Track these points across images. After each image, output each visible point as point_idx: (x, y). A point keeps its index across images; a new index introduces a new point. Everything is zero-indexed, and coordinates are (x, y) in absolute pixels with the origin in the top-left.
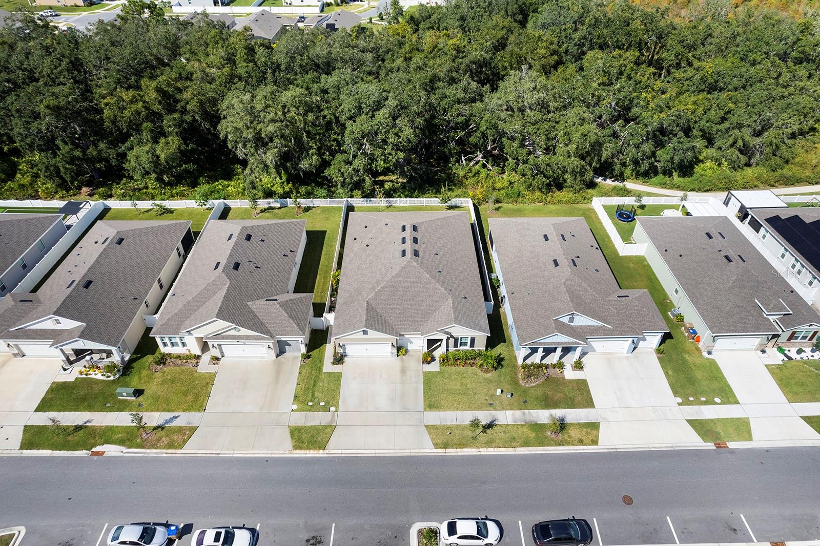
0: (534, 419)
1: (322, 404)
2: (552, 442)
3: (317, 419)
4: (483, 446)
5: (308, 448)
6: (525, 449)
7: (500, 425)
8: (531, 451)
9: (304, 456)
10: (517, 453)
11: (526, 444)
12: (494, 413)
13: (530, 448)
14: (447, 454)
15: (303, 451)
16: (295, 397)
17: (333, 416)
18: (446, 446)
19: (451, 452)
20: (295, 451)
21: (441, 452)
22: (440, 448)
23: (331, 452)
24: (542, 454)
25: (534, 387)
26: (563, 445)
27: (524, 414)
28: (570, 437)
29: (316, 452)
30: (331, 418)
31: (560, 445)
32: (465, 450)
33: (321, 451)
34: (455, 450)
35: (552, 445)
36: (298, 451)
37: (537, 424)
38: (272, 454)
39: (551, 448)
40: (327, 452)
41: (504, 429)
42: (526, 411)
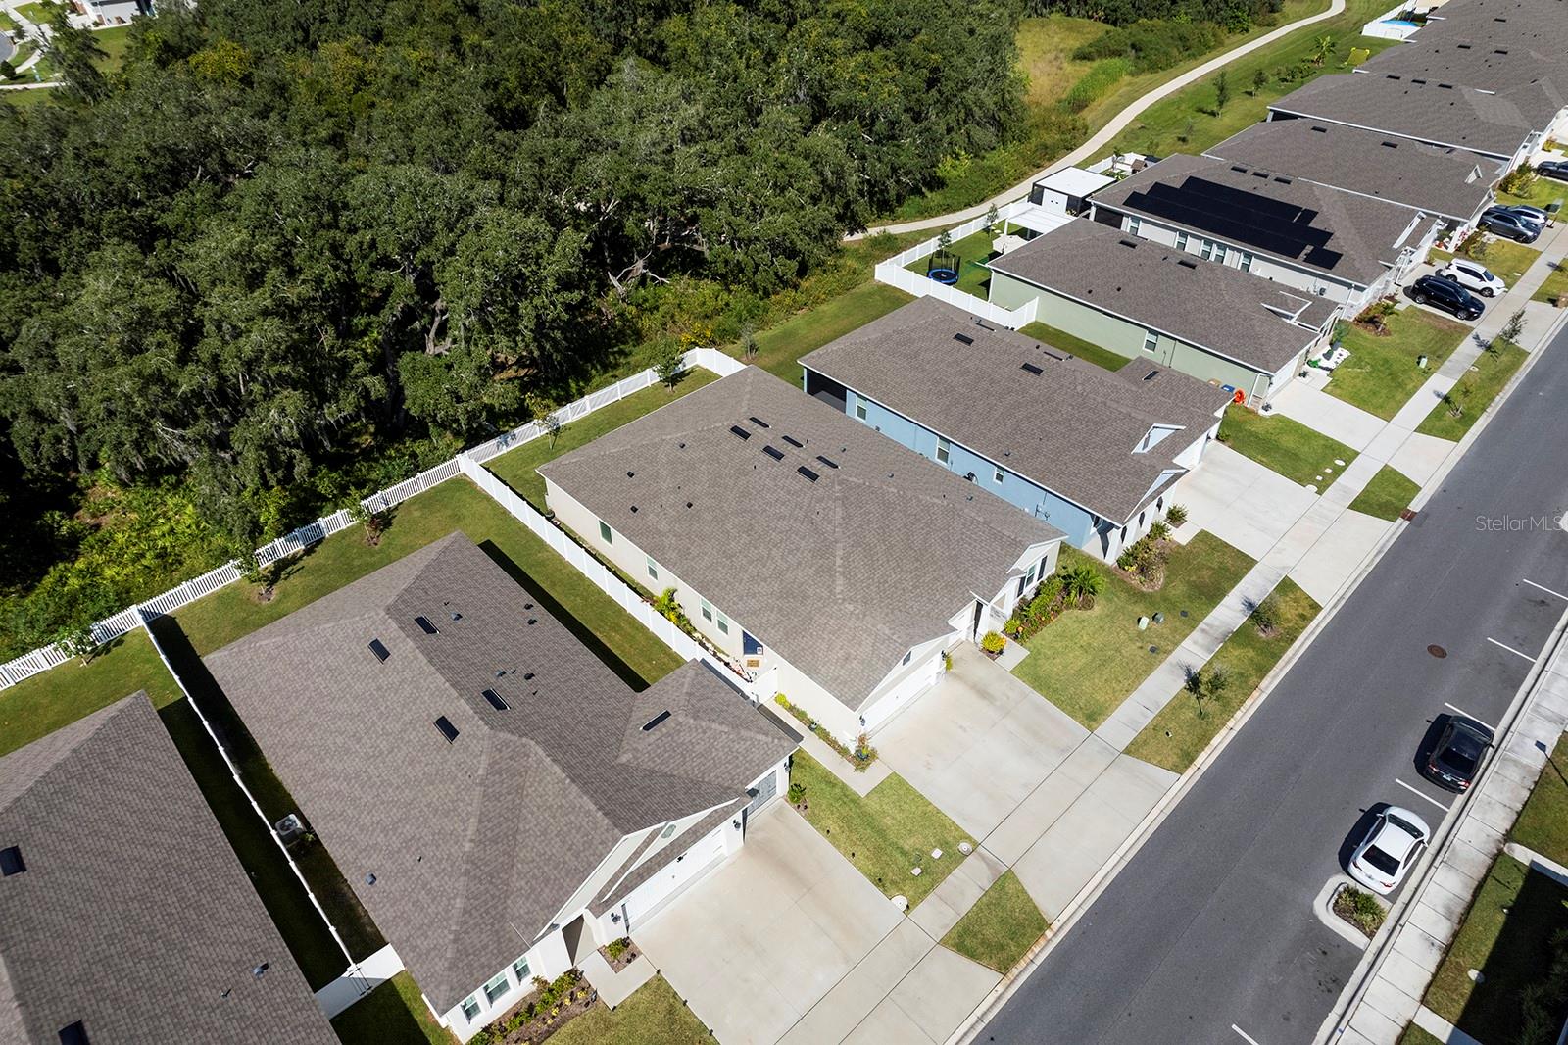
0: (1224, 629)
1: (937, 853)
2: (1281, 644)
3: (965, 888)
4: (1225, 716)
5: (1024, 949)
6: (1268, 678)
7: (1203, 671)
8: (1279, 674)
9: (1033, 968)
10: (1267, 693)
11: (1261, 670)
12: (1172, 658)
13: (1273, 671)
14: (1203, 769)
15: (1023, 963)
16: (879, 882)
17: (983, 858)
18: (1188, 758)
20: (1011, 976)
21: (1193, 774)
22: (1187, 767)
23: (1063, 917)
24: (1292, 668)
25: (1167, 583)
27: (1203, 631)
29: (1042, 942)
30: (984, 865)
31: (1292, 641)
32: (1215, 741)
33: (1048, 934)
34: (1204, 754)
35: (1284, 650)
36: (1015, 971)
37: (1235, 634)
40: (1056, 926)
42: (1203, 626)
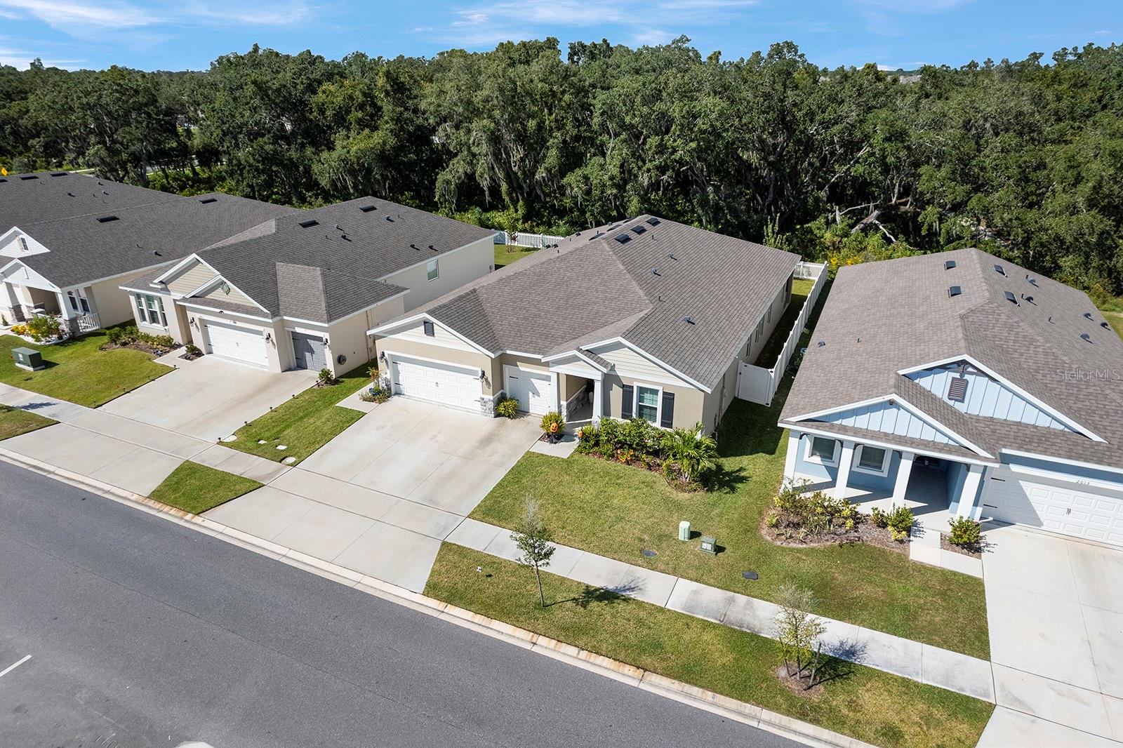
0: (756, 623)
1: (282, 448)
2: (780, 700)
3: (243, 466)
4: (553, 633)
6: (677, 685)
7: (640, 604)
8: (695, 698)
10: (643, 686)
11: (686, 674)
12: (642, 573)
13: (695, 690)
14: (442, 617)
15: (160, 505)
16: (248, 426)
17: (278, 470)
18: (452, 597)
19: (459, 616)
20: (151, 503)
21: (432, 607)
22: (438, 598)
24: (724, 720)
25: (799, 551)
26: (815, 721)
27: (732, 600)
28: (853, 705)
29: (181, 514)
30: (270, 472)
31: (803, 716)
32: (497, 624)
33: (190, 517)
34: (469, 615)
35: (775, 708)
37: (754, 636)
38: (108, 492)
39: (766, 714)
40: (198, 520)
41: (643, 614)
42: (742, 599)
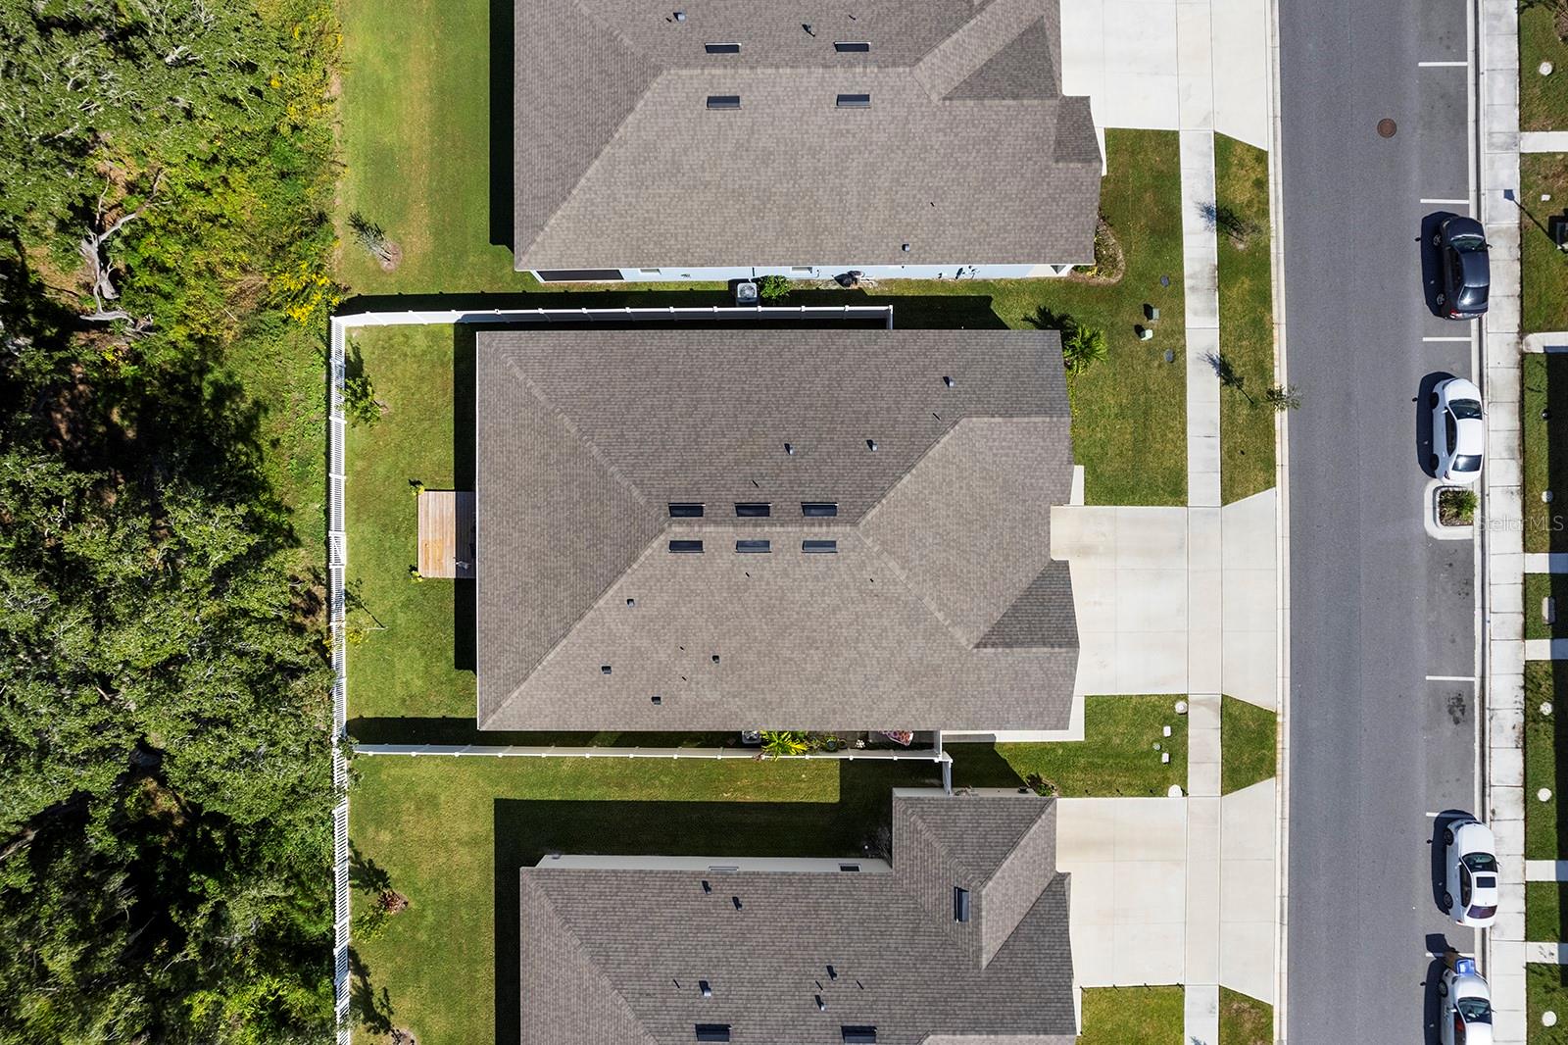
0: (1207, 269)
2: (1261, 244)
3: (1205, 740)
5: (1273, 748)
7: (1224, 347)
8: (1280, 291)
9: (1288, 751)
10: (1283, 320)
11: (1265, 298)
12: (1190, 354)
13: (1274, 294)
14: (1286, 463)
15: (1279, 756)
16: (1149, 793)
17: (1198, 703)
18: (1270, 465)
19: (1282, 453)
20: (1277, 771)
21: (1282, 475)
23: (1280, 699)
24: (1286, 272)
27: (1193, 289)
28: (1250, 204)
29: (1279, 729)
30: (1203, 708)
33: (1279, 719)
34: (1279, 446)
36: (1279, 767)
37: (1220, 266)
38: (1283, 818)
42: (1187, 283)
